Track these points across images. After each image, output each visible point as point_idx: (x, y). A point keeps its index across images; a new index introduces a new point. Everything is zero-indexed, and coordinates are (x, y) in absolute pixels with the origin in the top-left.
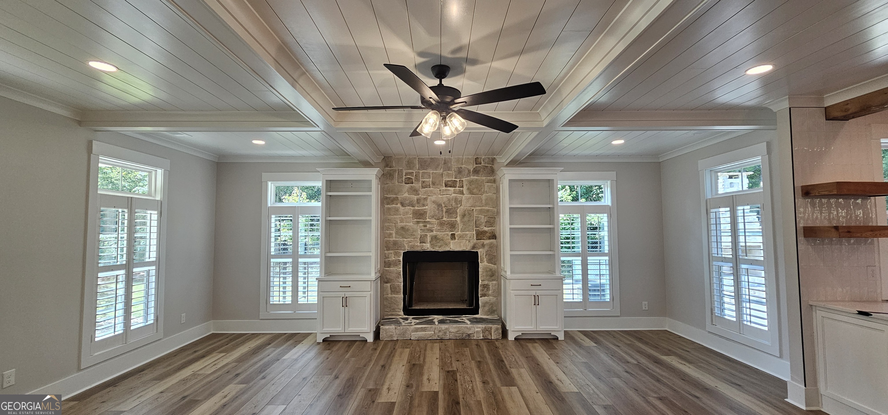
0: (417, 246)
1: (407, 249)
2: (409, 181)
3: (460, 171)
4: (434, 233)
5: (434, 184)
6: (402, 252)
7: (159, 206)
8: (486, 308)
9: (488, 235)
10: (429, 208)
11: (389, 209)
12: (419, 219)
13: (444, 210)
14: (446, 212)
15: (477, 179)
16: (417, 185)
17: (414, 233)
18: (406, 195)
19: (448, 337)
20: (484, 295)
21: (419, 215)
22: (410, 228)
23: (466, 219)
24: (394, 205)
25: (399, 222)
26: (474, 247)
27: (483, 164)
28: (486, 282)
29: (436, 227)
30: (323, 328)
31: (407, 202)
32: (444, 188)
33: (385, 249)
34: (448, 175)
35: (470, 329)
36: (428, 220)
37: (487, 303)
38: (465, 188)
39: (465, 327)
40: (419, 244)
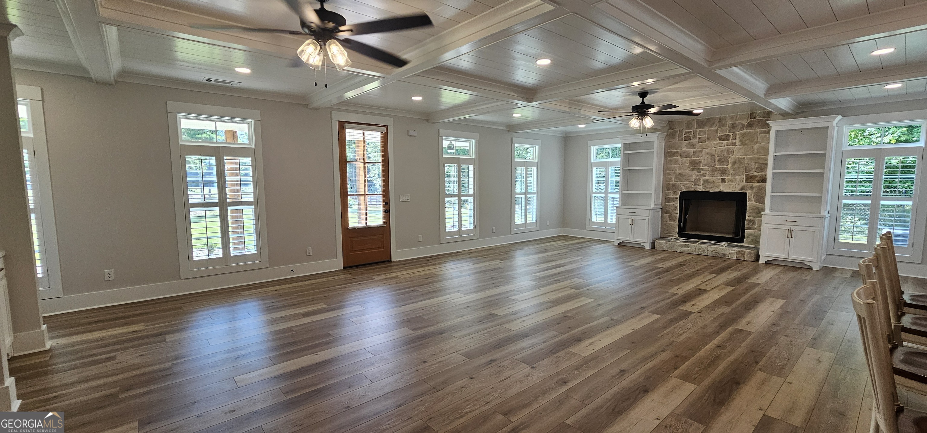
0: (692, 187)
1: (683, 189)
2: (687, 138)
3: (733, 126)
4: (707, 178)
5: (708, 139)
6: (679, 192)
7: (536, 165)
8: (750, 239)
9: (758, 179)
10: (704, 158)
11: (671, 160)
12: (694, 167)
13: (717, 159)
14: (718, 161)
15: (750, 132)
16: (694, 141)
17: (689, 178)
18: (685, 149)
19: (706, 254)
20: (749, 228)
21: (695, 164)
22: (686, 174)
23: (736, 166)
24: (674, 158)
25: (678, 169)
26: (742, 189)
27: (758, 118)
28: (752, 218)
29: (708, 173)
31: (685, 154)
32: (718, 142)
33: (666, 189)
34: (722, 131)
35: (725, 250)
36: (702, 168)
37: (751, 234)
38: (737, 142)
39: (721, 249)
40: (693, 186)
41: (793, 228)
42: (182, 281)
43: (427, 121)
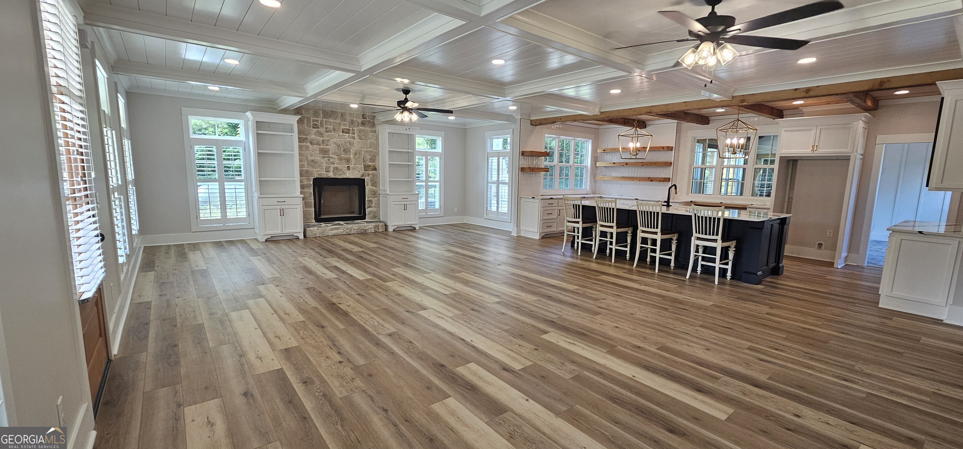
0: (324, 174)
1: (316, 176)
2: (315, 126)
3: (352, 122)
4: (336, 165)
5: (334, 130)
6: (312, 178)
8: (371, 215)
9: (371, 167)
10: (332, 147)
11: (304, 146)
12: (324, 154)
13: (342, 149)
14: (343, 151)
15: (363, 129)
16: (322, 130)
17: (321, 165)
18: (313, 136)
19: (352, 233)
20: (369, 207)
21: (324, 152)
22: (318, 161)
23: (357, 156)
24: (305, 144)
25: (310, 156)
26: (362, 176)
27: (367, 119)
28: (370, 199)
29: (337, 161)
30: (266, 231)
31: (315, 142)
32: (342, 134)
33: (300, 176)
34: (344, 125)
35: (366, 226)
36: (331, 156)
37: (371, 212)
38: (356, 136)
39: (363, 226)
40: (325, 173)
41: (406, 203)
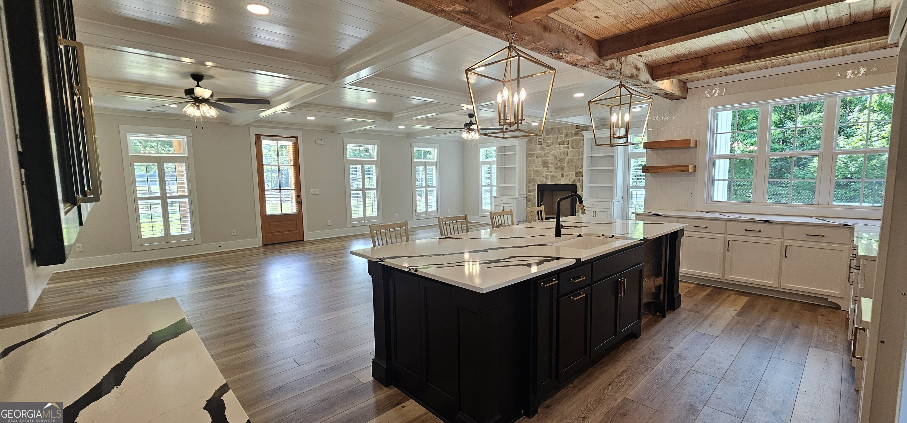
0: (544, 181)
1: (539, 183)
2: (540, 143)
3: (567, 135)
4: (553, 173)
5: (553, 144)
6: (537, 184)
7: (436, 164)
9: (580, 174)
10: (550, 159)
11: (530, 160)
12: (545, 165)
13: (558, 159)
14: (559, 161)
15: (576, 139)
16: (544, 145)
17: (542, 174)
18: (539, 151)
21: (545, 163)
22: (540, 171)
23: (570, 164)
24: (533, 158)
25: (535, 167)
26: (573, 182)
27: (581, 128)
29: (553, 170)
31: (539, 155)
32: (558, 146)
33: (528, 183)
34: (560, 138)
36: (549, 166)
38: (570, 146)
41: (596, 210)
42: (133, 253)
43: (333, 132)
